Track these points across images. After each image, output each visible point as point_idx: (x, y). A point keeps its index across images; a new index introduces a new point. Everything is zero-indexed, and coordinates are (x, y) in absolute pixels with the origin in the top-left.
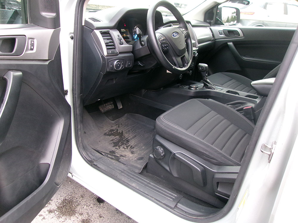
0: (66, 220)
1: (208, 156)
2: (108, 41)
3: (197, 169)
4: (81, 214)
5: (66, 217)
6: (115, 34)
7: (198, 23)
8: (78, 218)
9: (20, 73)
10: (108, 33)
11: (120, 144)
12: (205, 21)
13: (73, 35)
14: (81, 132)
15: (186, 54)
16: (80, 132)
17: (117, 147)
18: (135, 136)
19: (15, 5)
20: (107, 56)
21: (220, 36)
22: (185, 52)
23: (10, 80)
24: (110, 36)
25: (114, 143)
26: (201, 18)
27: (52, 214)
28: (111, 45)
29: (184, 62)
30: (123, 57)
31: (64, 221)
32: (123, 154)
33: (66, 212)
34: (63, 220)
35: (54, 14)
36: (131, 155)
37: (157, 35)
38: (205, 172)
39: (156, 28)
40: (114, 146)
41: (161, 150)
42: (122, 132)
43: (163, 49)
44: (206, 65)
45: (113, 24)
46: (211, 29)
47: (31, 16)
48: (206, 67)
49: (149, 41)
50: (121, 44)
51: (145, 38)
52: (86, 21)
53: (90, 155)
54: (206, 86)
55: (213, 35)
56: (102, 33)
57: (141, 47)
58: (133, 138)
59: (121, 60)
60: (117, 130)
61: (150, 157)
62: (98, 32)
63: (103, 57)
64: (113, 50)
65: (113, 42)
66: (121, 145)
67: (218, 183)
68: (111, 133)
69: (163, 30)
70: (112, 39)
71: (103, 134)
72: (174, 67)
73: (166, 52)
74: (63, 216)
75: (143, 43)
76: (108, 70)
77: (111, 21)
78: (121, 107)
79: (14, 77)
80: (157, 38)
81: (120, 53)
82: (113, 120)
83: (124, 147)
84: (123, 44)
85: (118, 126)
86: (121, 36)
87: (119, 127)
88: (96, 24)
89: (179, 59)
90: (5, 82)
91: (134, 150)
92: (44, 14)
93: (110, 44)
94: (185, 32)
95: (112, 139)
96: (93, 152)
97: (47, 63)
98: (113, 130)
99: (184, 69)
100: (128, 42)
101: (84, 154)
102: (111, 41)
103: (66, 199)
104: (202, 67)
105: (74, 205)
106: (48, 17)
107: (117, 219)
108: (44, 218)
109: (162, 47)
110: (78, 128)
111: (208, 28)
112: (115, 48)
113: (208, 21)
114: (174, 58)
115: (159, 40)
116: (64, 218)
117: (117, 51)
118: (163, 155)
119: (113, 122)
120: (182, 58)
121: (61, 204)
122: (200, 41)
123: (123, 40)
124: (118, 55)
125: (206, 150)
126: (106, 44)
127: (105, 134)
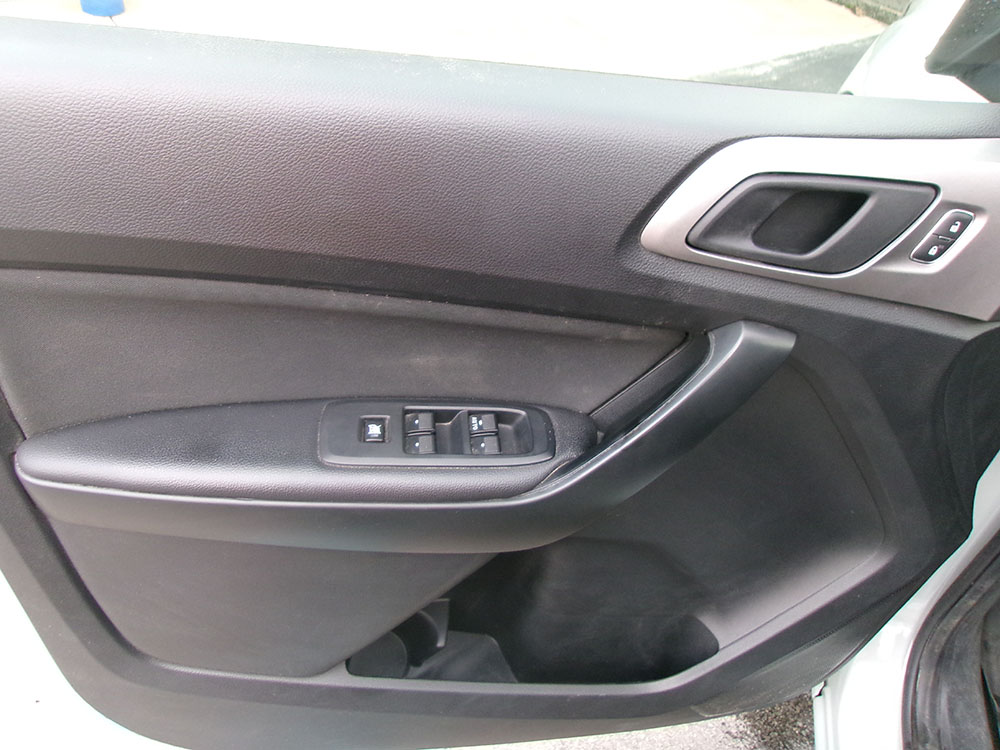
0: (741, 738)
5: (748, 732)
9: (785, 343)
14: (975, 605)
16: (972, 602)
23: (721, 351)
31: (735, 738)
33: (762, 717)
34: (734, 731)
74: (745, 716)
79: (749, 348)
96: (969, 706)
101: (924, 678)
105: (800, 724)
110: (978, 584)
116: (741, 729)
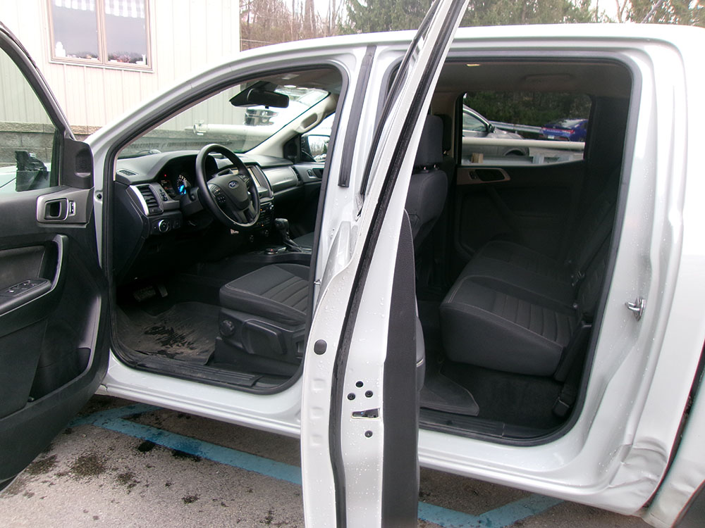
0: (91, 480)
1: (284, 317)
2: (149, 198)
3: (272, 333)
4: (116, 469)
5: (90, 477)
6: (156, 189)
7: (273, 163)
8: (111, 474)
10: (147, 188)
11: (171, 342)
12: (285, 157)
13: (102, 194)
15: (251, 207)
17: (168, 346)
18: (193, 331)
19: (37, 165)
20: (149, 216)
21: (311, 177)
22: (248, 204)
23: (60, 244)
24: (150, 191)
25: (162, 342)
26: (279, 154)
27: (65, 478)
28: (152, 202)
29: (249, 217)
30: (168, 216)
31: (89, 482)
32: (179, 351)
33: (88, 471)
34: (87, 481)
35: (89, 174)
36: (190, 351)
37: (210, 187)
38: (282, 335)
39: (208, 177)
40: (163, 345)
41: (229, 324)
42: (172, 329)
43: (219, 204)
44: (286, 220)
45: (152, 177)
46: (294, 169)
47: (62, 178)
48: (285, 223)
49: (201, 193)
50: (165, 200)
51: (195, 191)
52: (117, 175)
53: (131, 356)
54: (289, 248)
55: (299, 176)
56: (140, 189)
57: (191, 202)
58: (190, 333)
59: (166, 219)
60: (164, 328)
61: (217, 340)
62: (134, 188)
63: (143, 217)
64: (156, 208)
65: (155, 198)
66: (174, 344)
67: (297, 343)
68: (155, 331)
69: (218, 179)
70: (153, 195)
71: (143, 333)
72: (235, 223)
73: (223, 206)
74: (83, 476)
75: (193, 197)
76: (151, 233)
77: (149, 173)
78: (166, 294)
79: (64, 241)
80: (211, 190)
81: (165, 211)
82: (155, 315)
83: (178, 345)
84: (167, 200)
85: (163, 322)
86: (163, 191)
87: (165, 323)
88: (131, 178)
89: (242, 214)
90: (55, 246)
91: (194, 345)
92: (78, 174)
93: (150, 201)
94: (246, 180)
95: (158, 338)
97: (85, 226)
98: (157, 328)
99: (248, 225)
100: (172, 197)
102: (152, 197)
103: (83, 457)
104: (279, 223)
105: (100, 461)
106: (82, 176)
107: (176, 465)
108: (52, 484)
109: (218, 201)
111: (290, 167)
112: (158, 206)
113: (289, 157)
114: (235, 213)
115: (213, 192)
116: (87, 478)
117: (161, 208)
118: (233, 330)
119: (155, 317)
120: (245, 213)
121: (76, 464)
122: (276, 189)
123: (167, 196)
124: (162, 214)
125: (280, 311)
126: (146, 201)
127: (146, 333)
